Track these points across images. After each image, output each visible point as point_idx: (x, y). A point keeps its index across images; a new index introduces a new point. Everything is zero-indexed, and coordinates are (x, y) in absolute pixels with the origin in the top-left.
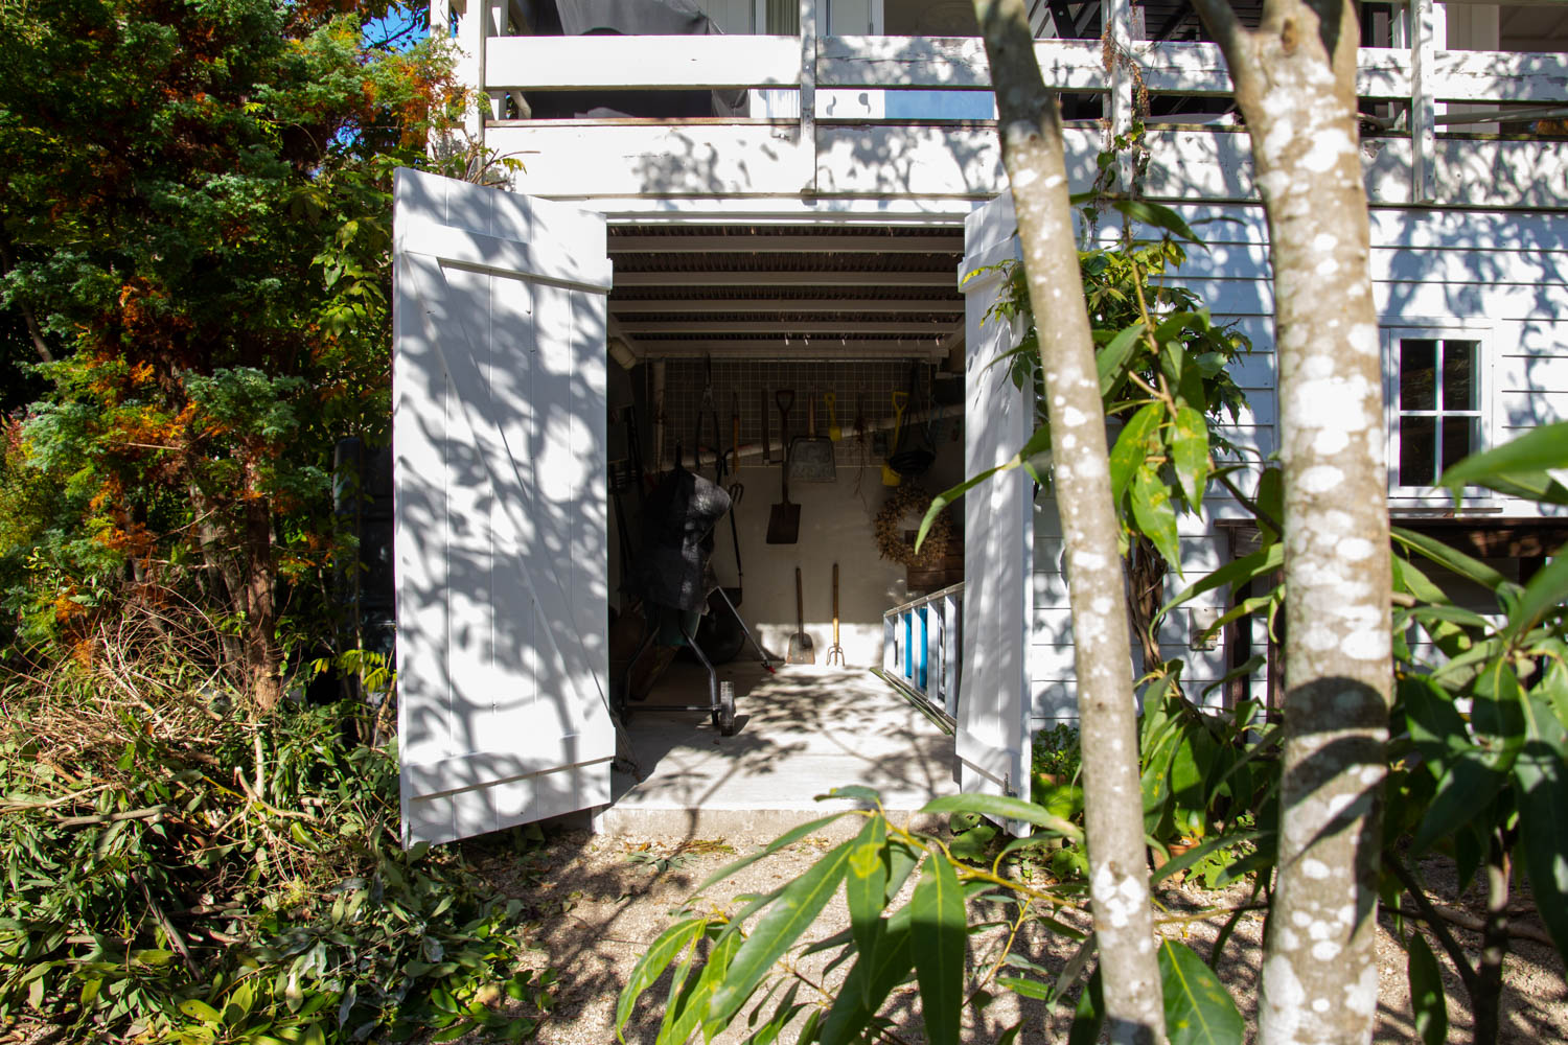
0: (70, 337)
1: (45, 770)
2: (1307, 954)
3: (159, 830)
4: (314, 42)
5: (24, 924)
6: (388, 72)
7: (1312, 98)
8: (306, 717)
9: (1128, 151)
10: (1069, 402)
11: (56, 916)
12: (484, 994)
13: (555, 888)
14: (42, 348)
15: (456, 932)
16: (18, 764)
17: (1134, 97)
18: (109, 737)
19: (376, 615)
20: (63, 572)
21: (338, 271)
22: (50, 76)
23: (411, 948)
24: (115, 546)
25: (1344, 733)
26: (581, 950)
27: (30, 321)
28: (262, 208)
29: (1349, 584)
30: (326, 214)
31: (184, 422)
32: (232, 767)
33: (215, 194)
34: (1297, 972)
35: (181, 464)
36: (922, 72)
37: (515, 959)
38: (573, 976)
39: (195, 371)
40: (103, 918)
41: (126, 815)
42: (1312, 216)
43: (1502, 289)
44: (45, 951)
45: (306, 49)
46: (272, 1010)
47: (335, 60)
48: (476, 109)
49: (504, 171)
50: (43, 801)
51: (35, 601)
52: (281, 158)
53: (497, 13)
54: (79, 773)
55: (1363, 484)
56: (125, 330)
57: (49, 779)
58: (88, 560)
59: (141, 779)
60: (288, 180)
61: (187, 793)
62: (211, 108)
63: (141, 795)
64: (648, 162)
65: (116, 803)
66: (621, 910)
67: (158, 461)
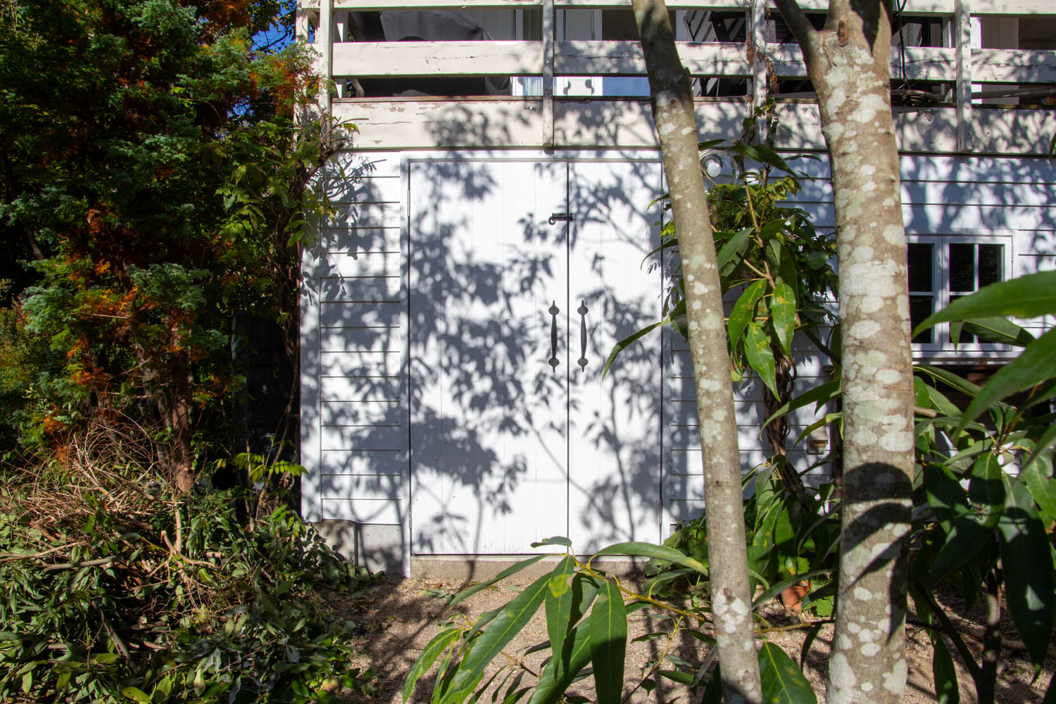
0: (55, 244)
1: (35, 533)
2: (858, 652)
3: (111, 573)
4: (217, 47)
5: (20, 636)
6: (266, 67)
7: (858, 74)
8: (210, 498)
9: (764, 117)
10: (697, 279)
11: (41, 631)
12: (327, 685)
13: (378, 613)
14: (37, 251)
15: (310, 642)
16: (17, 529)
17: (768, 81)
18: (78, 511)
19: (260, 430)
20: (49, 400)
21: (233, 198)
22: (43, 70)
23: (278, 653)
24: (84, 383)
25: (882, 502)
26: (394, 655)
27: (29, 233)
28: (182, 157)
29: (884, 400)
30: (226, 161)
31: (130, 300)
32: (159, 531)
33: (151, 148)
34: (850, 664)
35: (127, 328)
36: (625, 65)
37: (349, 661)
38: (388, 673)
39: (137, 266)
40: (72, 632)
41: (89, 563)
42: (858, 153)
43: (1019, 210)
44: (33, 654)
45: (213, 51)
46: (185, 695)
47: (231, 58)
48: (325, 91)
49: (345, 132)
50: (34, 554)
51: (30, 419)
52: (195, 124)
53: (341, 27)
54: (58, 535)
55: (893, 332)
56: (91, 238)
57: (38, 539)
58: (65, 392)
59: (99, 539)
60: (200, 139)
61: (130, 548)
62: (149, 91)
63: (99, 549)
64: (442, 125)
65: (82, 555)
66: (422, 629)
67: (113, 326)
